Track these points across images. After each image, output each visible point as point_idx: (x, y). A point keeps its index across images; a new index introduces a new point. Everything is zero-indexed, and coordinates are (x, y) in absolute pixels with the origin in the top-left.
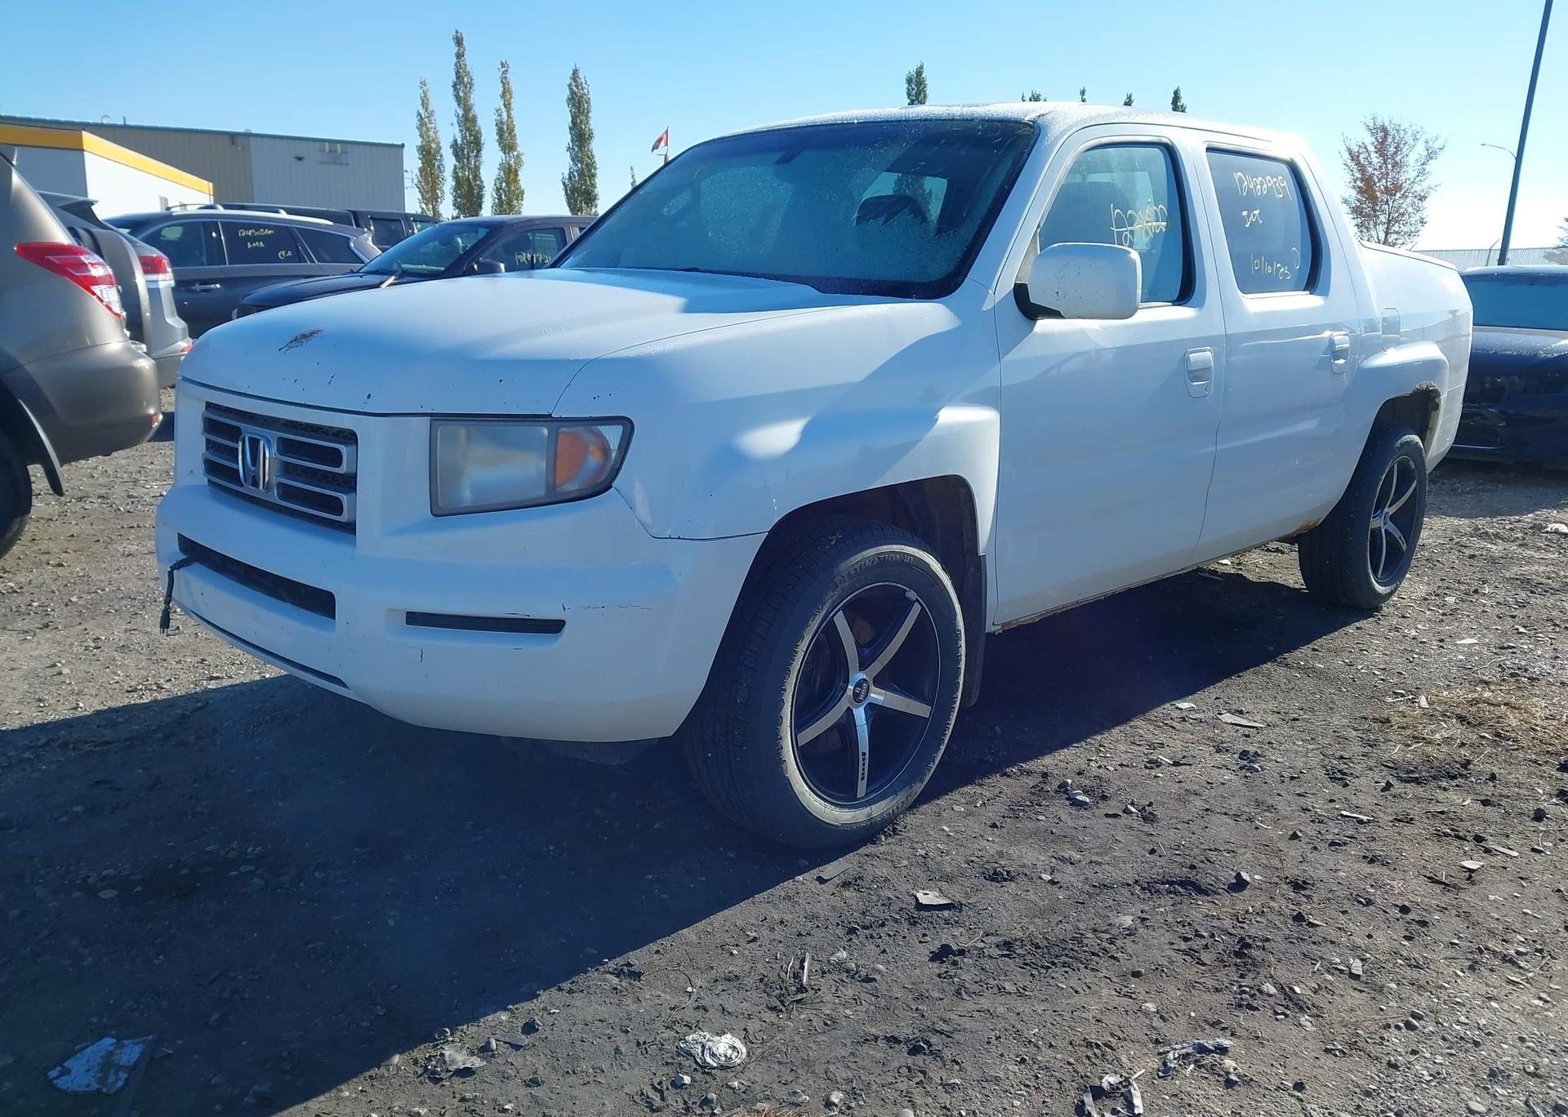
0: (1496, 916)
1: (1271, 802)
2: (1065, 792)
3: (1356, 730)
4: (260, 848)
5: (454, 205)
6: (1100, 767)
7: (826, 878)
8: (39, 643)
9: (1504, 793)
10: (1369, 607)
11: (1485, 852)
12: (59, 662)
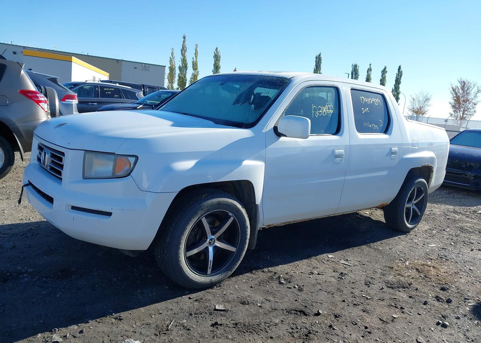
0: (395, 333)
1: (342, 289)
2: (279, 279)
3: (381, 269)
4: (32, 270)
5: (178, 84)
6: (294, 272)
7: (191, 298)
8: (3, 203)
9: (418, 295)
10: (406, 231)
11: (402, 313)
12: (6, 209)
